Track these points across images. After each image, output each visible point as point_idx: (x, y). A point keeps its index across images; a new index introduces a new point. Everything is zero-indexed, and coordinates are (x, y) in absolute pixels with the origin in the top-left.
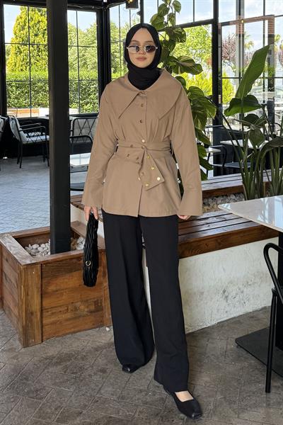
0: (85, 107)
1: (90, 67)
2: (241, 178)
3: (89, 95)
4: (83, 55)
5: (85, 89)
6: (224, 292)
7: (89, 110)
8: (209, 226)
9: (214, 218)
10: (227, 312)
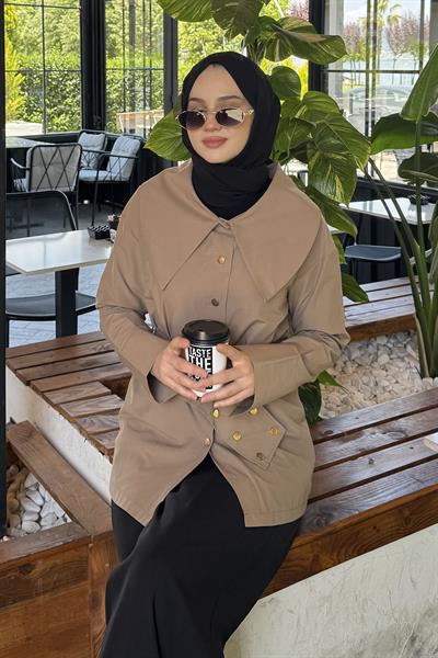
1: (65, 48)
3: (65, 97)
4: (56, 28)
5: (56, 87)
7: (64, 125)
8: (371, 462)
9: (376, 429)
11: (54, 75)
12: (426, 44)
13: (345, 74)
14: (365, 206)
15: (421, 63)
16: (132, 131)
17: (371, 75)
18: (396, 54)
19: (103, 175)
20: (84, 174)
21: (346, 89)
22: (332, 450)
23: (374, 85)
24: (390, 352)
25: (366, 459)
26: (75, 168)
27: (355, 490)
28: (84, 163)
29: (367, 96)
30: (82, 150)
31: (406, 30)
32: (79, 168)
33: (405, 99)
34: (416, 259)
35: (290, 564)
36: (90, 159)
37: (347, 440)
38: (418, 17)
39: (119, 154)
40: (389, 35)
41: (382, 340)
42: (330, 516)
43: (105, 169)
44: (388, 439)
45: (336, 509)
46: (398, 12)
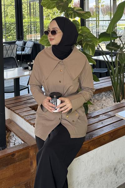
2: (110, 79)
3: (11, 31)
6: (115, 169)
7: (11, 39)
8: (102, 123)
9: (103, 115)
10: (116, 183)
11: (8, 25)
12: (112, 12)
13: (90, 22)
14: (97, 58)
15: (111, 18)
16: (31, 40)
17: (97, 22)
18: (104, 15)
19: (23, 52)
20: (18, 53)
21: (90, 26)
22: (92, 121)
23: (98, 24)
24: (106, 96)
25: (101, 122)
26: (15, 51)
27: (98, 130)
28: (18, 49)
29: (97, 28)
30: (17, 46)
31: (106, 8)
32: (17, 51)
33: (107, 28)
34: (112, 71)
35: (83, 149)
36: (19, 48)
37: (96, 118)
38: (109, 5)
39: (28, 46)
40: (102, 10)
41: (103, 93)
42: (92, 136)
43: (24, 51)
44: (106, 117)
45: (93, 135)
46: (104, 4)
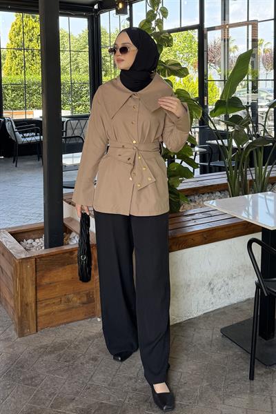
0: (78, 109)
1: (82, 70)
2: (226, 175)
3: (81, 97)
4: (76, 60)
5: (77, 92)
7: (81, 111)
8: (195, 222)
9: (200, 214)
10: (212, 303)
11: (76, 85)
18: (267, 70)
